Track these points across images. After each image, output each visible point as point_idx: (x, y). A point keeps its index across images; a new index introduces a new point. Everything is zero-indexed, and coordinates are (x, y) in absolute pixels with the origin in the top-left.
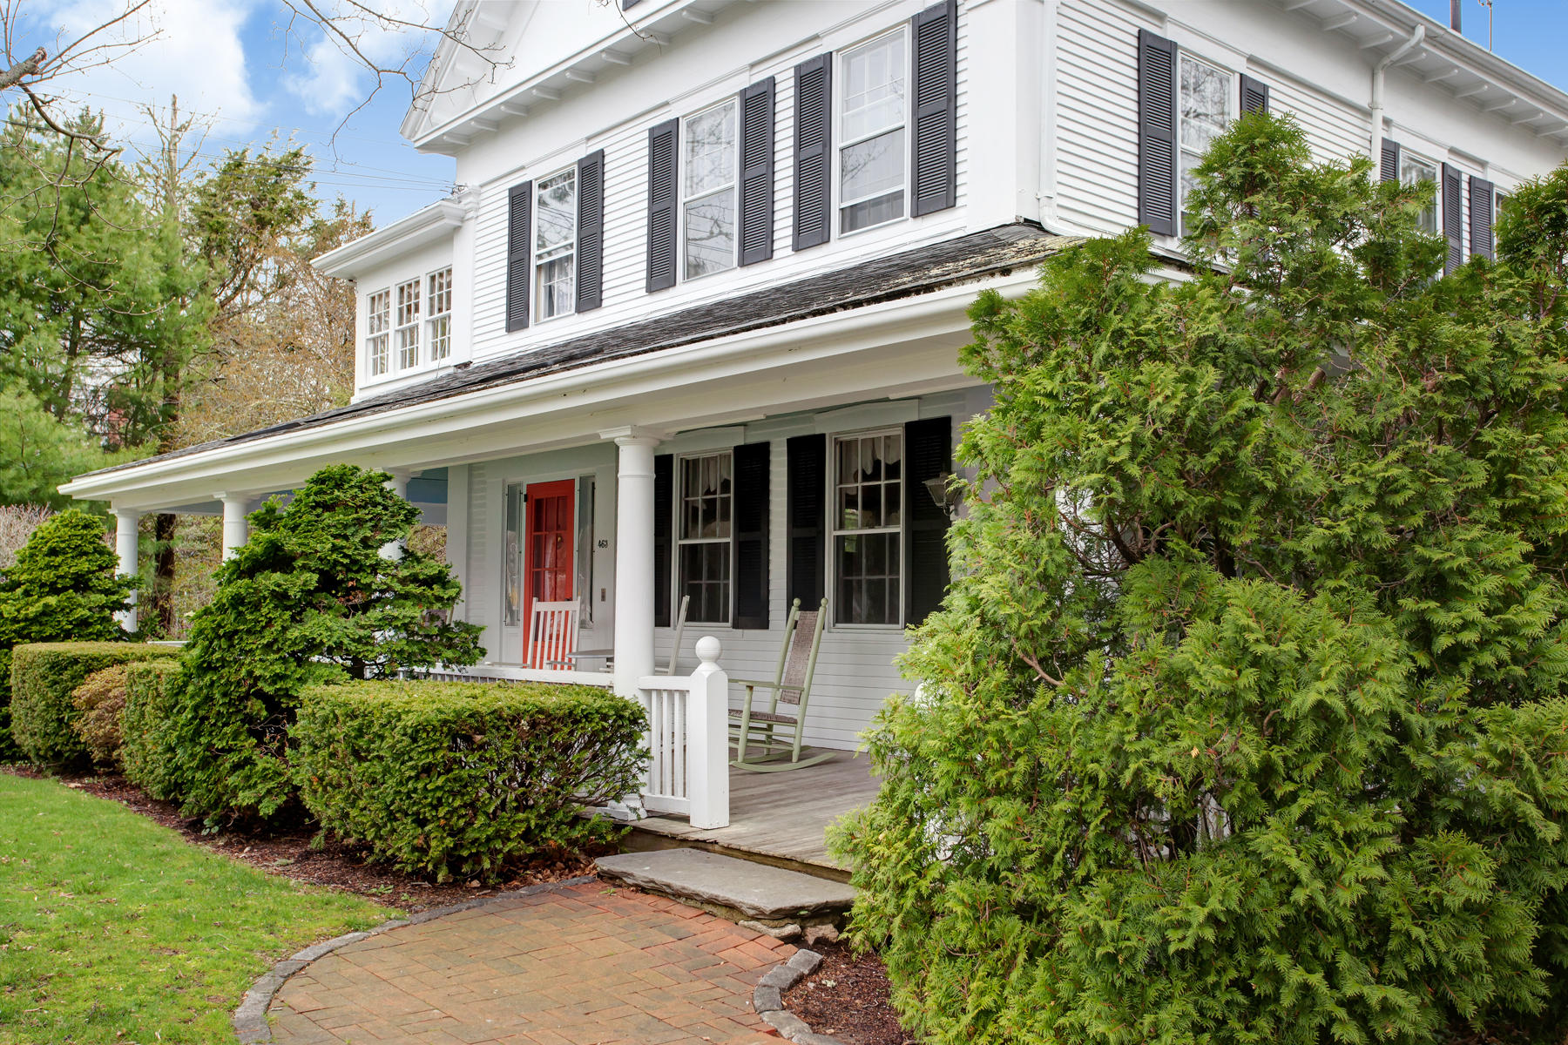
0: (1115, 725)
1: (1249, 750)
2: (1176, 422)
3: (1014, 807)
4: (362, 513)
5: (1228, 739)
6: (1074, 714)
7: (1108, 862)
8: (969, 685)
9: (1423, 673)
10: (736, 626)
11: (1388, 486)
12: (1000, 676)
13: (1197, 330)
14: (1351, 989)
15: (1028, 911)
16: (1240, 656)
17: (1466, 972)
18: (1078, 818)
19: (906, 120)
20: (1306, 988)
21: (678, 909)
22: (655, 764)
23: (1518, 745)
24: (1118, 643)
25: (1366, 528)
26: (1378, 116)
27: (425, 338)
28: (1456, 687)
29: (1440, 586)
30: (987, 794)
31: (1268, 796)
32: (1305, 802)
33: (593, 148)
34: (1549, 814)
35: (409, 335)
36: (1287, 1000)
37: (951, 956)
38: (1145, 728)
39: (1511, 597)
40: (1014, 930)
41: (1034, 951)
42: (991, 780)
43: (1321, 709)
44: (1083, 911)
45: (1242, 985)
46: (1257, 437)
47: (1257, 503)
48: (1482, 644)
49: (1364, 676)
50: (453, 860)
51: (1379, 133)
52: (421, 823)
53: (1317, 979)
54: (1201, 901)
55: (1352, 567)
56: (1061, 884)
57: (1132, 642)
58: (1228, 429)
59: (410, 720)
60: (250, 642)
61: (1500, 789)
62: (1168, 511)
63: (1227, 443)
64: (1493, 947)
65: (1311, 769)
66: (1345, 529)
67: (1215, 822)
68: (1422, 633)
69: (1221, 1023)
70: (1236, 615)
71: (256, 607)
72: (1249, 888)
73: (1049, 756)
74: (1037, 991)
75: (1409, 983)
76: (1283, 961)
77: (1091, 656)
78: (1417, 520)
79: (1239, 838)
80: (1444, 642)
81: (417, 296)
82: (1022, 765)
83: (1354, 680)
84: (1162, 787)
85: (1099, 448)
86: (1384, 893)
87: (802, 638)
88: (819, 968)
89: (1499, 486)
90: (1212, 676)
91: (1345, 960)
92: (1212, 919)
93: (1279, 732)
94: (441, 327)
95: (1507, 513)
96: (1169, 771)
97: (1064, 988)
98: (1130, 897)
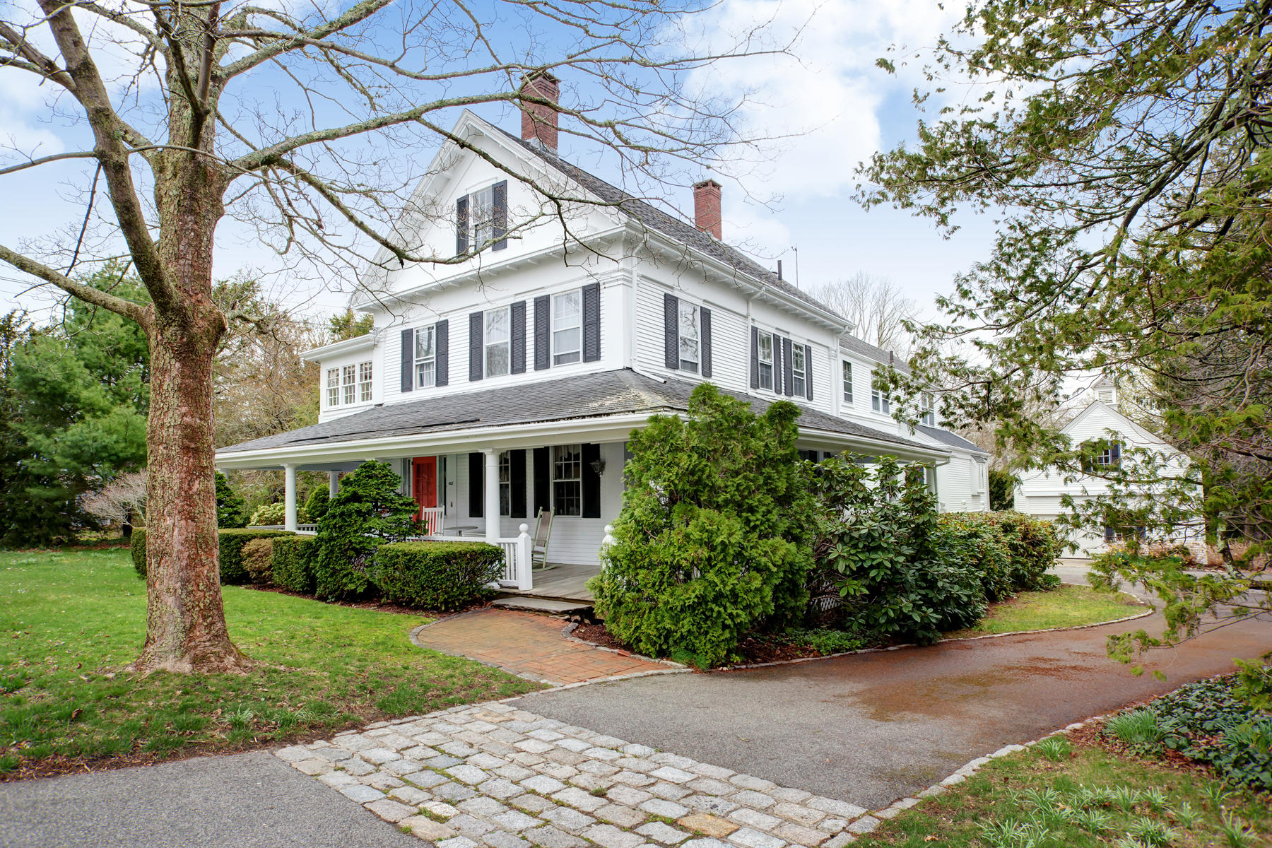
0: (672, 548)
1: (704, 553)
2: (687, 469)
3: (645, 571)
4: (383, 480)
5: (700, 551)
6: (661, 546)
7: (670, 584)
8: (632, 539)
9: (748, 532)
10: (513, 516)
11: (739, 485)
12: (641, 536)
13: (693, 444)
14: (729, 611)
15: (650, 599)
16: (703, 530)
17: (756, 605)
18: (662, 573)
19: (580, 325)
20: (719, 612)
21: (526, 614)
22: (508, 569)
23: (768, 549)
24: (671, 527)
25: (734, 495)
26: (750, 318)
27: (358, 392)
28: (755, 535)
29: (752, 510)
30: (636, 568)
31: (710, 565)
32: (719, 566)
33: (443, 319)
34: (775, 565)
35: (350, 390)
36: (714, 615)
37: (626, 614)
38: (679, 548)
39: (769, 512)
40: (645, 605)
41: (651, 609)
42: (638, 565)
43: (722, 542)
44: (664, 597)
45: (703, 613)
46: (707, 472)
47: (707, 489)
48: (762, 524)
49: (733, 534)
50: (446, 602)
51: (751, 324)
52: (435, 590)
53: (721, 609)
54: (694, 592)
55: (731, 505)
56: (657, 591)
57: (676, 526)
58: (699, 470)
59: (432, 556)
60: (348, 530)
61: (764, 560)
62: (685, 491)
63: (699, 474)
64: (762, 598)
65: (720, 558)
66: (728, 496)
67: (696, 573)
68: (748, 521)
69: (699, 623)
70: (702, 519)
71: (350, 516)
72: (706, 588)
73: (654, 558)
74: (652, 619)
75: (744, 609)
76: (713, 606)
77: (665, 530)
78: (746, 493)
79: (703, 576)
80: (752, 524)
81: (354, 372)
82: (647, 560)
83: (730, 535)
84: (684, 563)
85: (667, 475)
86: (737, 587)
87: (545, 523)
88: (577, 628)
89: (766, 484)
90: (696, 535)
91: (728, 604)
92: (696, 596)
93: (713, 548)
94: (367, 387)
95: (768, 490)
96: (686, 559)
97: (659, 618)
98: (676, 593)
